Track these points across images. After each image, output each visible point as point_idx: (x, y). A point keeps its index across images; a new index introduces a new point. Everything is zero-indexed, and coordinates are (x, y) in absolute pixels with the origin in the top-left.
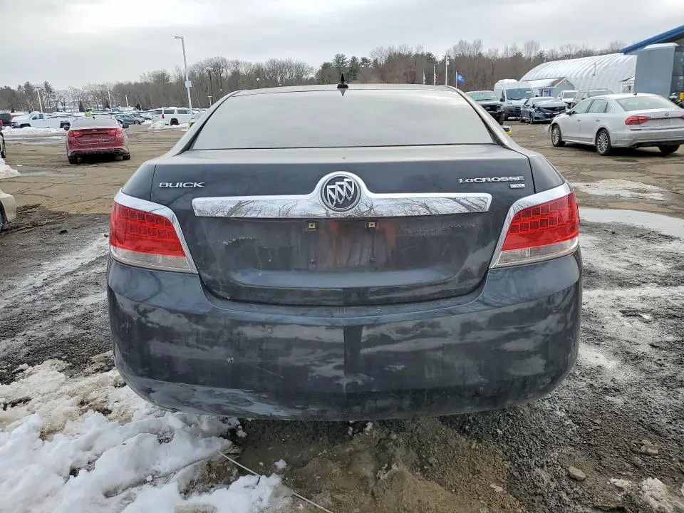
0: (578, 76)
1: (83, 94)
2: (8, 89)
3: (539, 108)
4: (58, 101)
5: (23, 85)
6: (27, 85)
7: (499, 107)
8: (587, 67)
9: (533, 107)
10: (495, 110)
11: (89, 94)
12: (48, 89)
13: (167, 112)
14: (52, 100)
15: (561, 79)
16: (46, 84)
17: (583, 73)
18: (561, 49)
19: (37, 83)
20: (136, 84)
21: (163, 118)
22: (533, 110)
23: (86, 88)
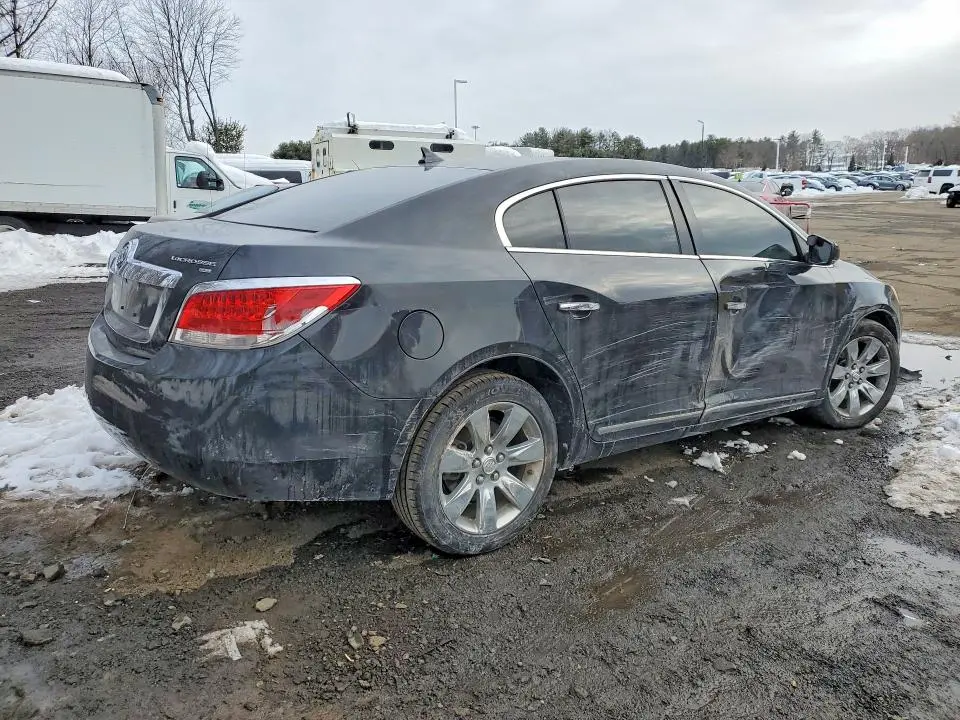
1: (862, 145)
2: (768, 141)
4: (824, 156)
5: (786, 135)
6: (793, 137)
11: (869, 146)
12: (816, 139)
13: (937, 173)
14: (817, 154)
16: (815, 133)
19: (804, 132)
20: (948, 130)
21: (929, 182)
23: (867, 136)
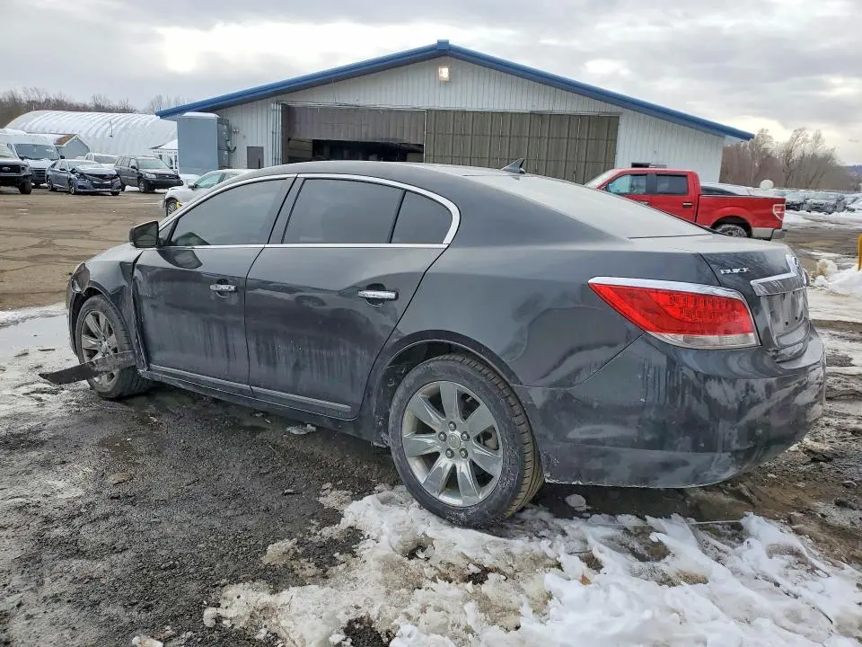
0: (98, 136)
3: (82, 174)
7: (23, 169)
8: (100, 125)
9: (73, 172)
10: (19, 172)
15: (70, 136)
17: (97, 132)
18: (26, 93)
22: (73, 176)
